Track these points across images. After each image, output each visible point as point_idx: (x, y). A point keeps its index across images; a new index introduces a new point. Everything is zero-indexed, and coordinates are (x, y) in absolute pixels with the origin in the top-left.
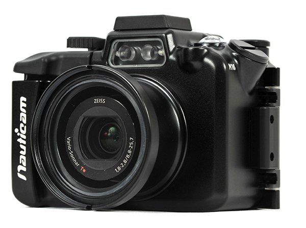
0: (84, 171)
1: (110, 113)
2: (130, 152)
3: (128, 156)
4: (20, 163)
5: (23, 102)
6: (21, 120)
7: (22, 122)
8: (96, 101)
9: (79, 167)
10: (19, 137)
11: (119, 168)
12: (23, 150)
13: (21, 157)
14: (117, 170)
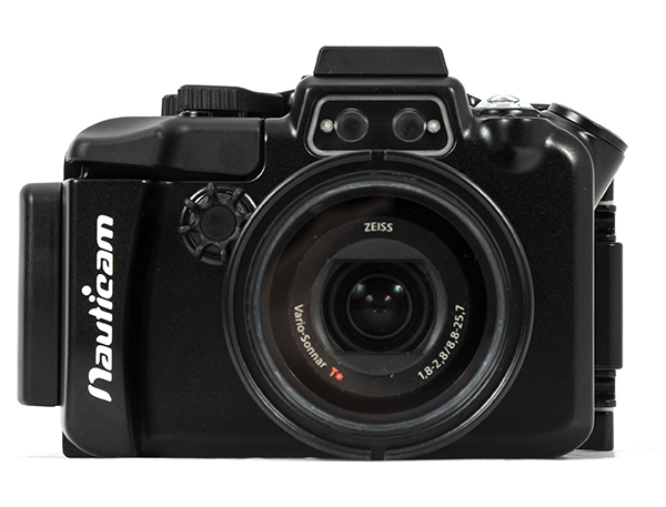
0: (339, 377)
1: (404, 252)
2: (454, 335)
3: (451, 345)
4: (97, 362)
5: (104, 226)
6: (98, 267)
7: (102, 271)
8: (370, 227)
9: (327, 369)
10: (95, 305)
11: (429, 371)
12: (106, 335)
13: (100, 349)
14: (425, 374)
